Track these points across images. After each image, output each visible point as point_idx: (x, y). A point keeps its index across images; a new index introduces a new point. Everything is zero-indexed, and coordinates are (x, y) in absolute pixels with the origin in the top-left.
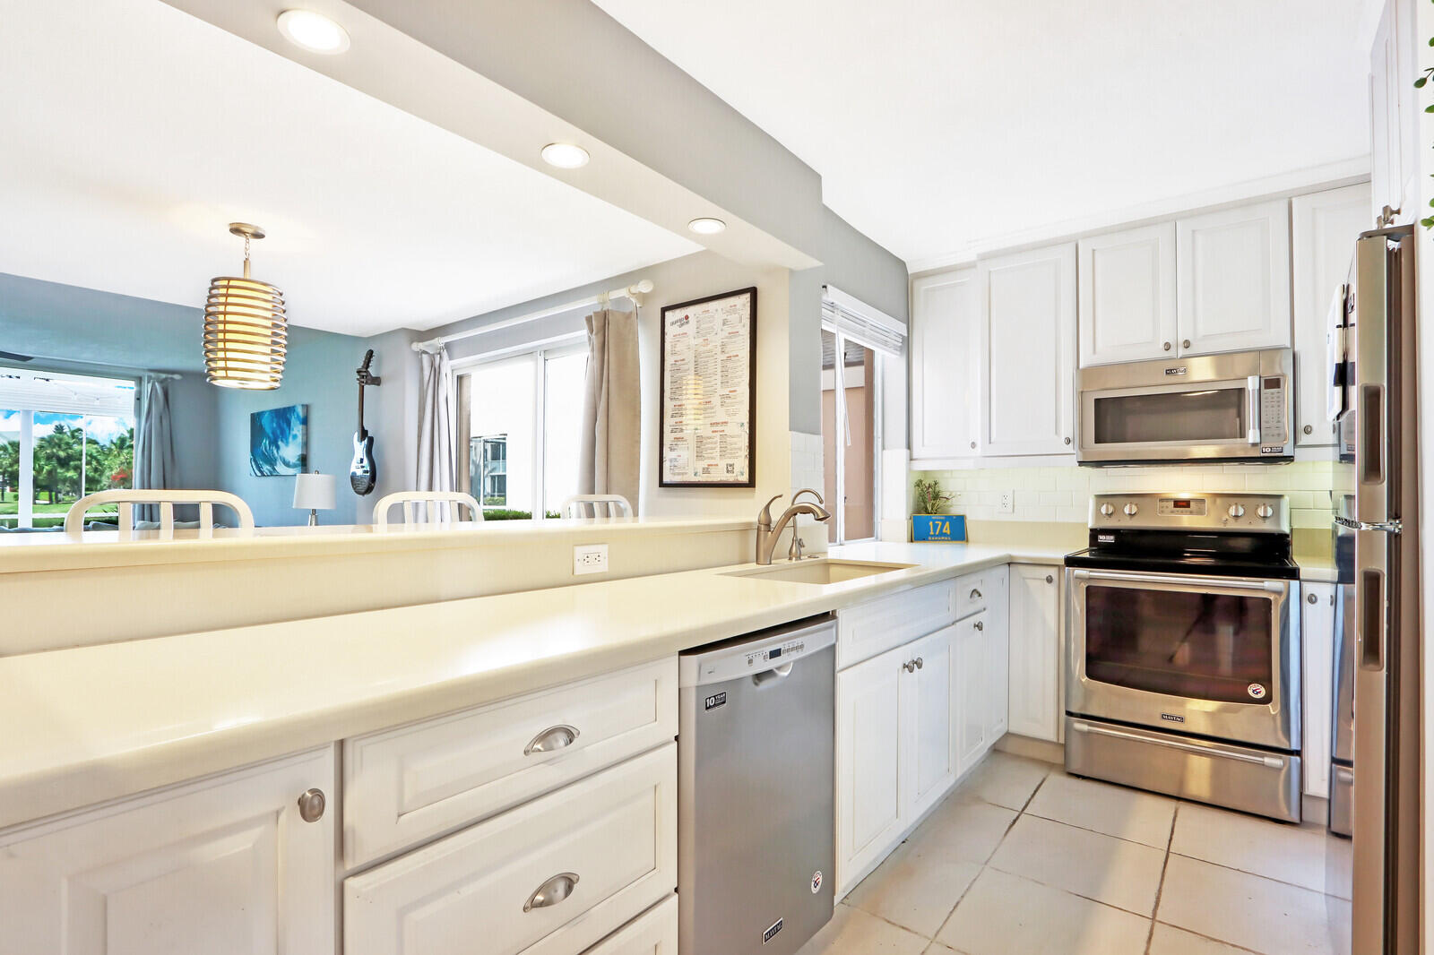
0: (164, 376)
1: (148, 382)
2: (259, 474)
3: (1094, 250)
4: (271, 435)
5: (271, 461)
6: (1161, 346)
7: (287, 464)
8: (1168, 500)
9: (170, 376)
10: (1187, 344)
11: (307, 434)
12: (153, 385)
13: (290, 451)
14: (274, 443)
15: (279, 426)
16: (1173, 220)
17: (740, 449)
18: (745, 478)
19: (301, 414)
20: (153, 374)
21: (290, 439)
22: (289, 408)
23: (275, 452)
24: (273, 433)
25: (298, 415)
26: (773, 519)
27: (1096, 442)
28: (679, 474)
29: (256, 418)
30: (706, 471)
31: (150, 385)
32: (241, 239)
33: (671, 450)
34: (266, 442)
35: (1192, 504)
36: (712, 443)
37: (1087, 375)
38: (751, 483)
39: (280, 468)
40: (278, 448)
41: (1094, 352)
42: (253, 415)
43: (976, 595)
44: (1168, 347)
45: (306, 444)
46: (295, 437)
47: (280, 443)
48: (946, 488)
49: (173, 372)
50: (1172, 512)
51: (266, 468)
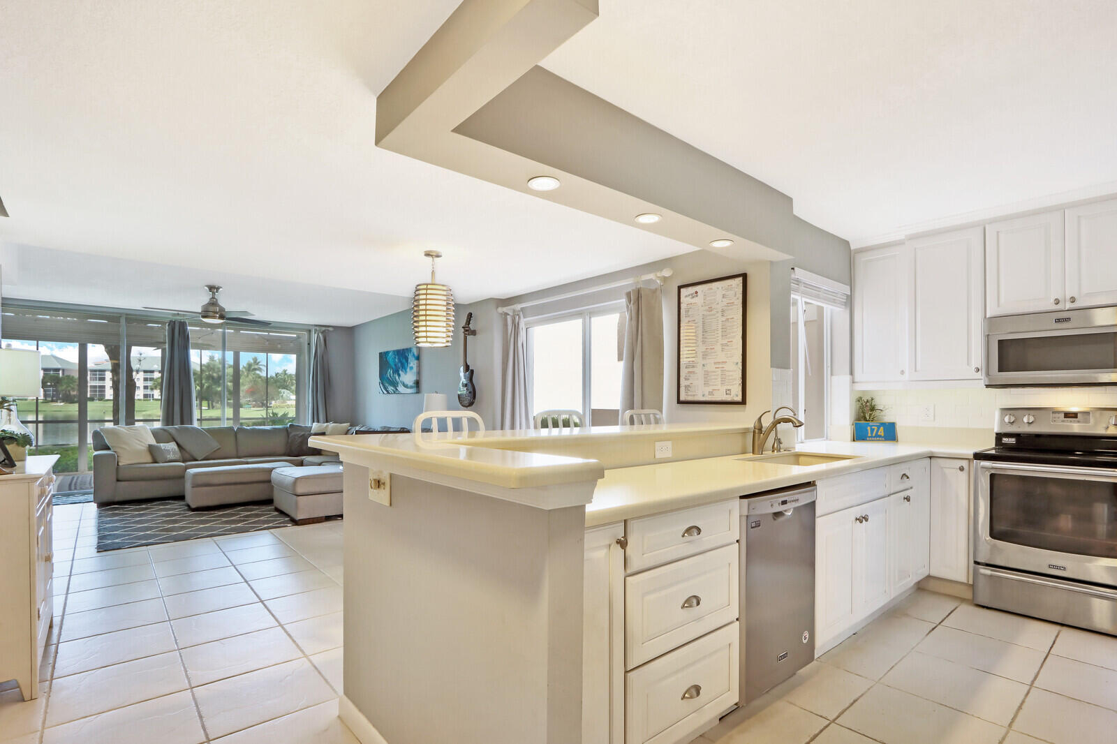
0: (324, 329)
1: (315, 333)
2: (385, 392)
3: (998, 232)
4: (394, 367)
5: (395, 384)
6: (1052, 301)
7: (406, 386)
8: (1059, 412)
9: (327, 328)
10: (1073, 300)
11: (419, 367)
12: (318, 334)
13: (408, 377)
14: (396, 372)
15: (400, 361)
16: (1062, 209)
17: (735, 379)
18: (739, 399)
19: (415, 353)
20: (318, 328)
21: (408, 370)
22: (407, 349)
23: (397, 378)
24: (395, 365)
25: (414, 355)
26: (764, 425)
27: (999, 371)
28: (691, 395)
29: (383, 356)
30: (711, 393)
31: (316, 335)
32: (430, 259)
33: (686, 379)
34: (390, 372)
35: (1079, 415)
36: (714, 375)
37: (992, 322)
38: (743, 402)
39: (401, 388)
40: (399, 375)
41: (998, 306)
42: (380, 354)
43: (905, 478)
44: (1057, 302)
45: (419, 373)
46: (411, 368)
47: (400, 372)
48: (880, 402)
49: (329, 326)
50: (1063, 421)
51: (391, 388)
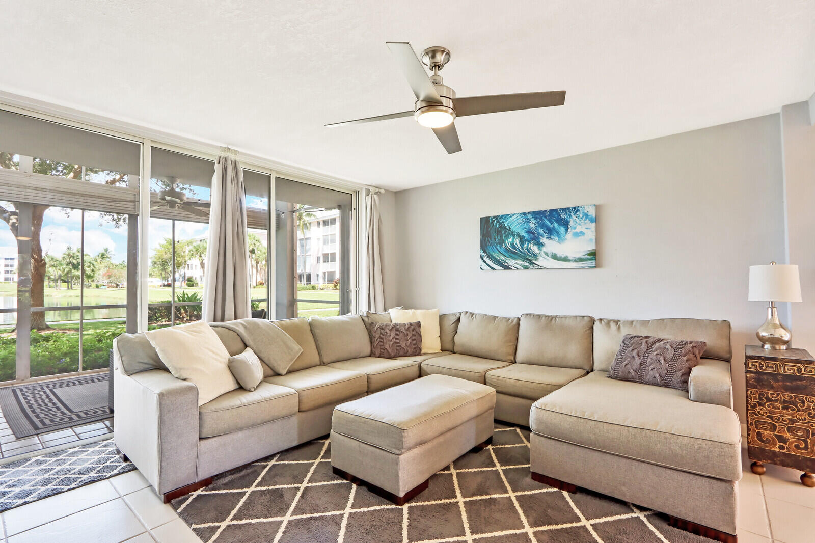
4: (524, 234)
24: (529, 232)
31: (369, 198)
45: (598, 240)
